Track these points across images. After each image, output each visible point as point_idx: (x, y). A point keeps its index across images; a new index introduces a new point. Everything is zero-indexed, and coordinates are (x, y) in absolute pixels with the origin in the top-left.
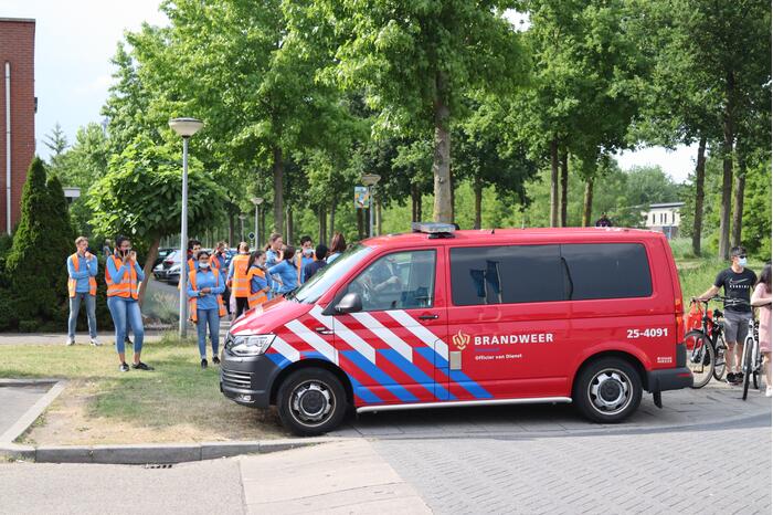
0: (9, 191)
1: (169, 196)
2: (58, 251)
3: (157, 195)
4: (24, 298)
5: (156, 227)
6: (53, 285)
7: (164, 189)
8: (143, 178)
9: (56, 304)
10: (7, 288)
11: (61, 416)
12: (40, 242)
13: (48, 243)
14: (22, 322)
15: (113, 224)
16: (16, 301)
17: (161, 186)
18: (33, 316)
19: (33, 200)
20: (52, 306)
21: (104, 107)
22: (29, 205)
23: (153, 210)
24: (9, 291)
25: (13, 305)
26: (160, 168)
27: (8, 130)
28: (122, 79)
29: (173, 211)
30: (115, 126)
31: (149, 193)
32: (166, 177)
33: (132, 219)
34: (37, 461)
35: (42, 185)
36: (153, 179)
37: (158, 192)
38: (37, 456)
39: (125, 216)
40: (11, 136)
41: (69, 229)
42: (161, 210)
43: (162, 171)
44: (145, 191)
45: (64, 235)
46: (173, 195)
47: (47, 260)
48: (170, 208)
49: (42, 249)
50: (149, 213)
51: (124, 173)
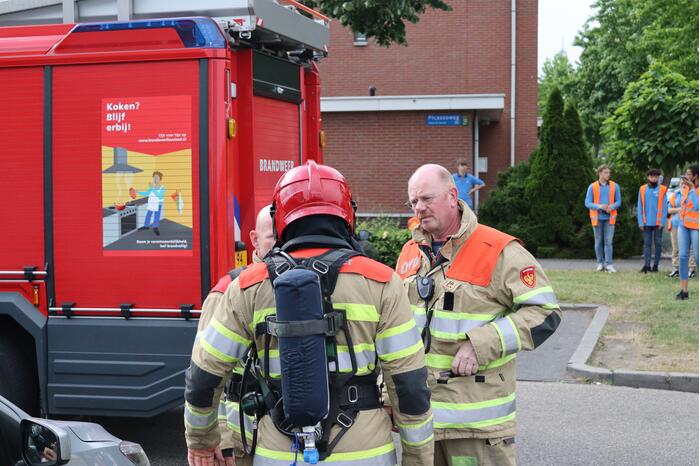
0: (513, 122)
1: (689, 123)
2: (575, 179)
3: (674, 123)
4: (542, 225)
5: (674, 155)
6: (569, 213)
7: (683, 116)
8: (662, 106)
9: (572, 231)
10: (525, 214)
11: (619, 341)
12: (558, 171)
13: (566, 171)
14: (539, 248)
15: (629, 153)
16: (535, 227)
17: (680, 113)
18: (549, 243)
19: (552, 129)
20: (569, 233)
21: (577, 38)
22: (548, 134)
23: (671, 138)
24: (527, 217)
25: (531, 231)
26: (680, 94)
27: (513, 62)
28: (600, 8)
29: (692, 137)
30: (587, 56)
31: (667, 121)
32: (686, 104)
33: (649, 147)
34: (614, 384)
35: (560, 115)
36: (671, 106)
37: (677, 119)
38: (613, 379)
39: (642, 144)
40: (516, 68)
41: (585, 158)
42: (680, 138)
43: (680, 99)
44: (662, 119)
45: (581, 164)
46: (693, 122)
47: (564, 188)
48: (690, 135)
49: (561, 178)
50: (667, 141)
51: (640, 101)
